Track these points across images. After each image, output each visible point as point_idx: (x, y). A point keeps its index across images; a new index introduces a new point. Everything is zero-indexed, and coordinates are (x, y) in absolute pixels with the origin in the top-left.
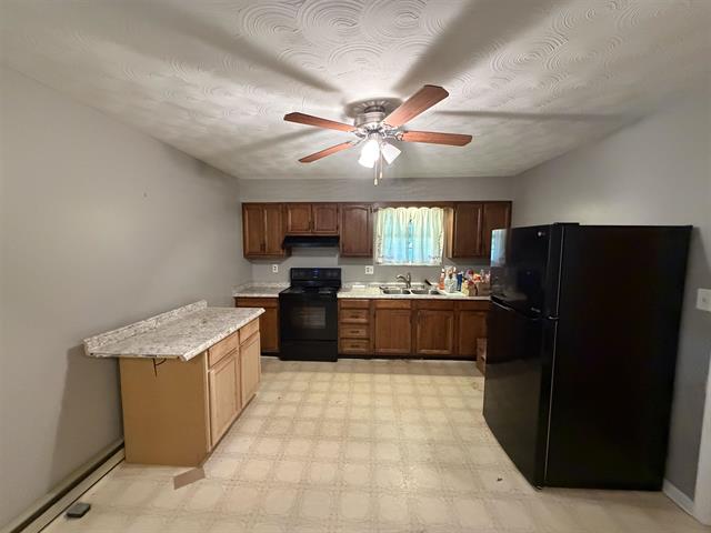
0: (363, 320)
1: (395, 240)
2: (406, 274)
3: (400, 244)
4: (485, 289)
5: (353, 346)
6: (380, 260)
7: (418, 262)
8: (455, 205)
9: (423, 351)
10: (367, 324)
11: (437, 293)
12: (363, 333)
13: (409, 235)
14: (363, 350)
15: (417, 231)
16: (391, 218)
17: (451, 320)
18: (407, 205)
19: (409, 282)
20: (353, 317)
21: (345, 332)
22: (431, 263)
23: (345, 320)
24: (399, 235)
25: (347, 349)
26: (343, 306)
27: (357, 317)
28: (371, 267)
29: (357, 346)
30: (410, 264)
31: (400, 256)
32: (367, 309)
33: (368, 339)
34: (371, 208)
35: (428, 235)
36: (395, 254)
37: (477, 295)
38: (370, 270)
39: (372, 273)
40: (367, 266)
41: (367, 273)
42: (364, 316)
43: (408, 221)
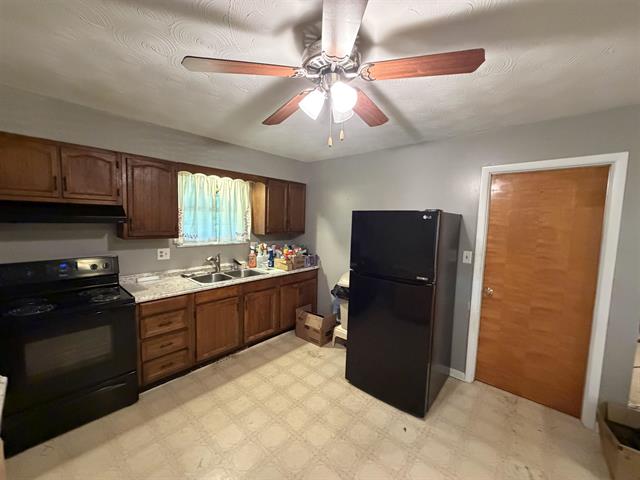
0: (179, 326)
1: (200, 214)
2: (214, 254)
3: (205, 220)
4: (299, 263)
5: (163, 367)
6: (182, 241)
7: (225, 240)
8: (267, 181)
9: (252, 338)
10: (185, 329)
11: (251, 273)
12: (178, 342)
13: (215, 209)
14: (179, 365)
15: (224, 207)
16: (194, 186)
17: (274, 297)
18: (221, 173)
19: (218, 264)
20: (161, 325)
21: (151, 350)
22: (239, 239)
23: (150, 333)
24: (203, 207)
25: (152, 376)
26: (143, 312)
27: (169, 323)
28: (168, 250)
29: (171, 364)
30: (217, 242)
31: (205, 234)
32: (185, 308)
33: (186, 349)
35: (235, 210)
36: (200, 231)
37: (293, 269)
38: (165, 254)
39: (168, 257)
40: (159, 250)
41: (159, 258)
42: (180, 318)
43: (214, 192)
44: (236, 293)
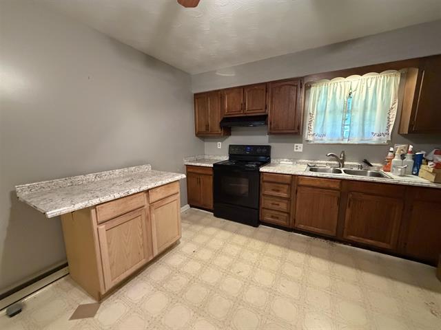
0: (285, 195)
1: (329, 117)
2: (340, 153)
3: (334, 121)
6: (310, 138)
7: (356, 140)
8: (422, 64)
10: (289, 199)
11: (379, 175)
12: (283, 206)
13: (347, 110)
14: (282, 222)
15: (358, 106)
16: (326, 93)
17: (397, 210)
19: (342, 161)
20: (273, 190)
21: (266, 203)
22: (374, 140)
23: (266, 192)
24: (334, 111)
25: (268, 218)
26: (265, 179)
27: (278, 191)
28: (301, 145)
29: (277, 218)
30: (346, 142)
31: (333, 134)
32: (288, 184)
33: (289, 213)
34: (301, 84)
35: (374, 108)
36: (328, 131)
38: (299, 148)
39: (301, 150)
40: (296, 145)
41: (295, 150)
42: (285, 191)
43: (347, 94)
44: (338, 187)
